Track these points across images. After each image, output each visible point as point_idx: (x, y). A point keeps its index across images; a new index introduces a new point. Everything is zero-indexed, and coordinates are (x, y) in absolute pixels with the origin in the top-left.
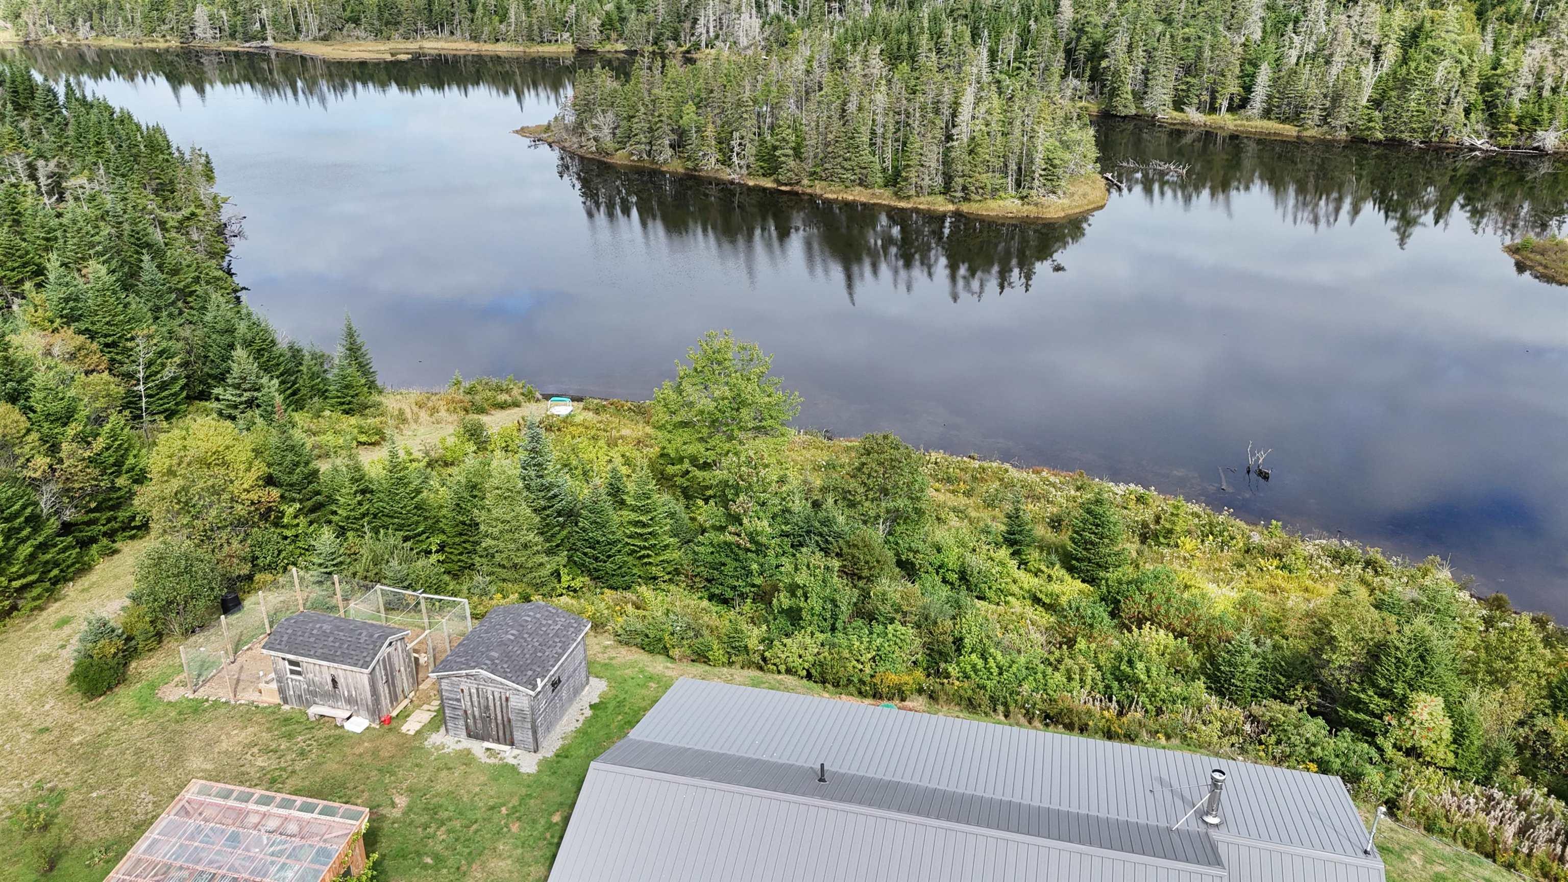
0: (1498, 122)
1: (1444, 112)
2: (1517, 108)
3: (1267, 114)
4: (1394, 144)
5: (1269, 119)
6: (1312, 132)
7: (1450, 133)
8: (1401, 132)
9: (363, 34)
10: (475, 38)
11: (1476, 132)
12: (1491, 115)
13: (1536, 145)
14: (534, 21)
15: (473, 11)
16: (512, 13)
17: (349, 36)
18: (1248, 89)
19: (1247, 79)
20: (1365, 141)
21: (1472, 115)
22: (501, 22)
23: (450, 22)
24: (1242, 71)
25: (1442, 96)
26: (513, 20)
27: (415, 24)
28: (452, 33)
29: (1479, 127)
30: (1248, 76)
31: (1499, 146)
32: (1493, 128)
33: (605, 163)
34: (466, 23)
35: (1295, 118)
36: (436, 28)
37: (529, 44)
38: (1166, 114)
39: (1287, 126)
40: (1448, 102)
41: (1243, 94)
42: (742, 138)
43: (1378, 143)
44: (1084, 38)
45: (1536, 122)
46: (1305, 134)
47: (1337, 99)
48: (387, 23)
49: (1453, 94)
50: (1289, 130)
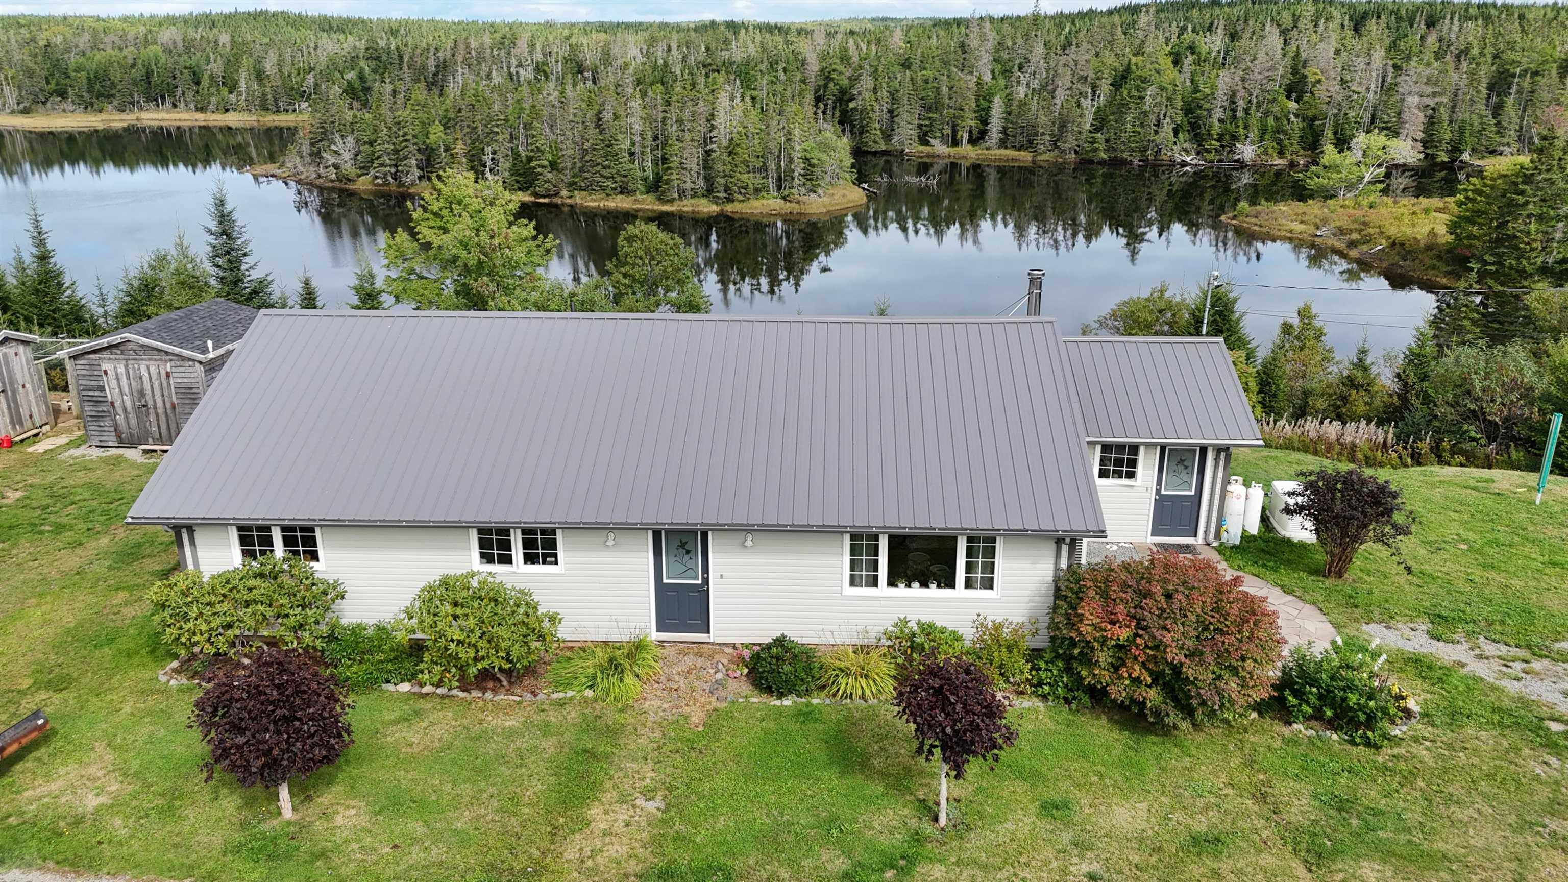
0: (1203, 140)
1: (1156, 132)
2: (1217, 128)
3: (1003, 144)
4: (1116, 163)
5: (1006, 148)
6: (1045, 157)
7: (1164, 151)
8: (1123, 151)
9: (71, 107)
10: (201, 109)
11: (1185, 150)
12: (1196, 135)
13: (1236, 157)
14: (268, 90)
15: (198, 83)
16: (243, 84)
17: (54, 109)
18: (985, 122)
19: (983, 113)
20: (1091, 162)
21: (1180, 135)
22: (231, 93)
23: (172, 94)
24: (978, 106)
25: (1153, 119)
26: (243, 89)
27: (131, 96)
28: (175, 106)
29: (1187, 145)
30: (983, 110)
31: (1205, 160)
32: (1200, 145)
33: (347, 190)
34: (190, 95)
35: (1029, 145)
36: (156, 100)
37: (263, 113)
38: (914, 149)
39: (1022, 153)
40: (1158, 124)
41: (981, 127)
42: (494, 153)
43: (1102, 163)
44: (831, 85)
45: (1235, 138)
46: (1039, 158)
47: (1063, 126)
48: (99, 95)
49: (1162, 117)
50: (1025, 156)
